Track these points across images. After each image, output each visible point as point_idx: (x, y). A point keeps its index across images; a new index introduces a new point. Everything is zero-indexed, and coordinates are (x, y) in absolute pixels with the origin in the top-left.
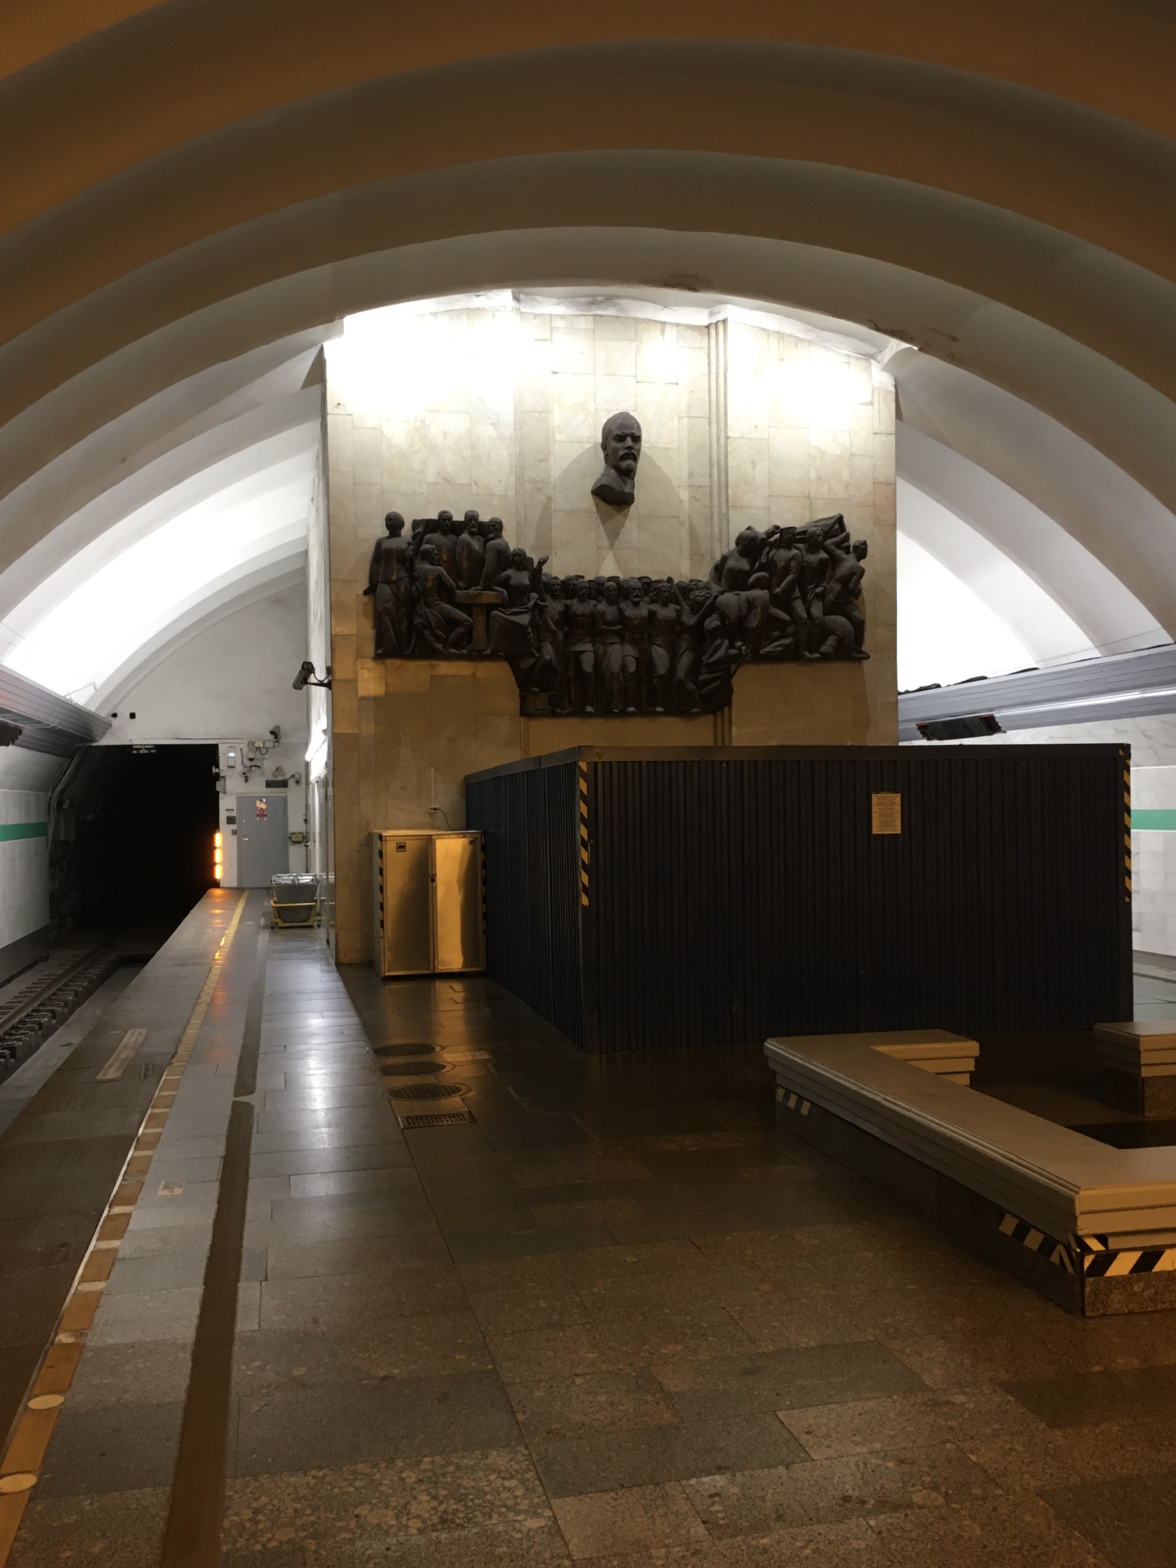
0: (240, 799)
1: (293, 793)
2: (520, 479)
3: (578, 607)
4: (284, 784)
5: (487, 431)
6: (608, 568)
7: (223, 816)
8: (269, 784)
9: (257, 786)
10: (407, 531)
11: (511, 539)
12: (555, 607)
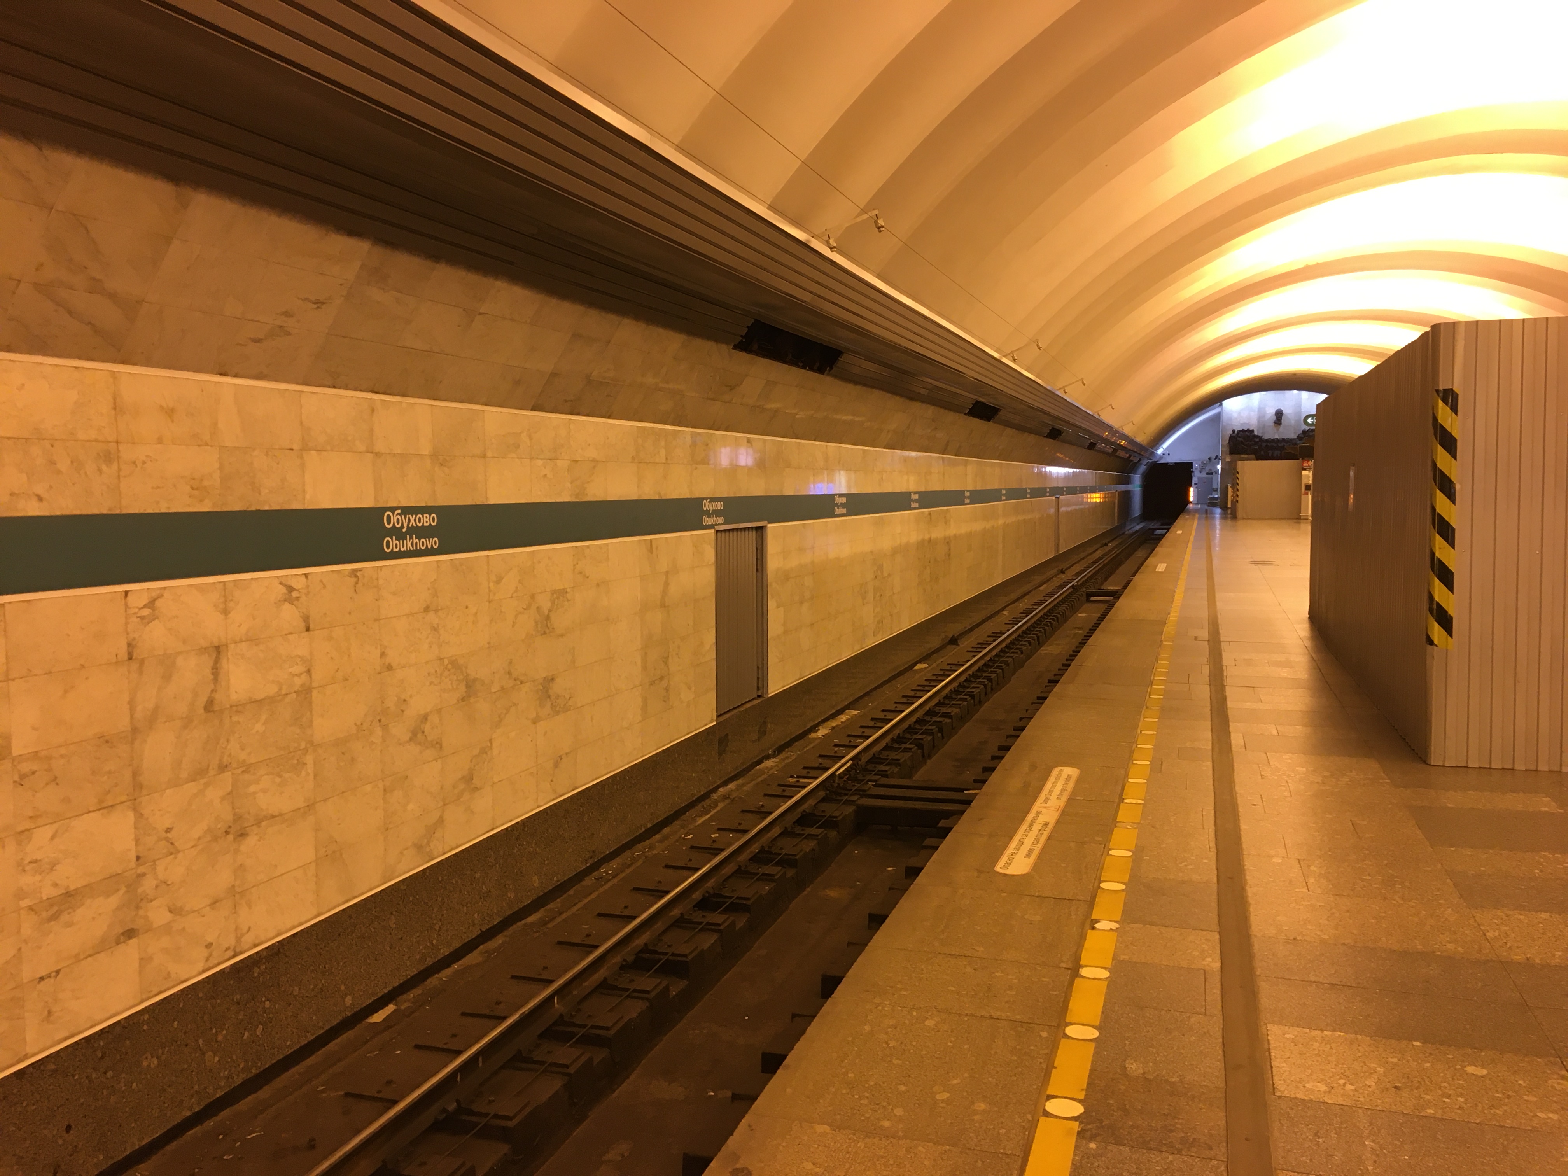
0: (1199, 478)
1: (1214, 476)
2: (1259, 422)
3: (1269, 444)
4: (1212, 474)
5: (1252, 414)
6: (1277, 437)
7: (1193, 483)
8: (1207, 474)
9: (1204, 475)
10: (1236, 432)
11: (1256, 433)
12: (1264, 444)
